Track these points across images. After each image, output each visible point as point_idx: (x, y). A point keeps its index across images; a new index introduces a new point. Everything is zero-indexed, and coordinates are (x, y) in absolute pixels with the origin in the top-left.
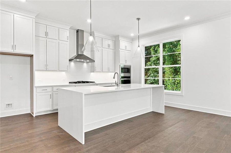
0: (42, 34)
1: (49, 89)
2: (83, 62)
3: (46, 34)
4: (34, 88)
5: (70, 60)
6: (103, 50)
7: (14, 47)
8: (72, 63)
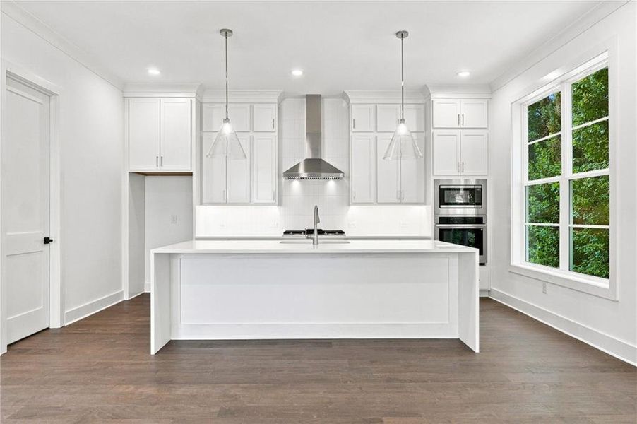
6: (378, 139)
7: (160, 160)
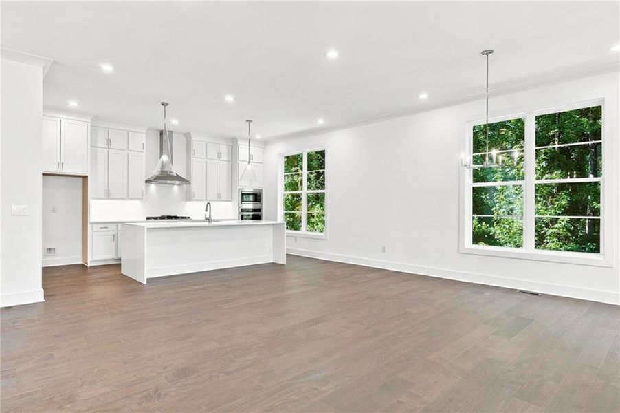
0: (101, 142)
1: (112, 227)
2: (173, 184)
3: (108, 142)
4: (89, 226)
5: (148, 181)
6: (207, 163)
7: (60, 165)
8: (153, 187)
